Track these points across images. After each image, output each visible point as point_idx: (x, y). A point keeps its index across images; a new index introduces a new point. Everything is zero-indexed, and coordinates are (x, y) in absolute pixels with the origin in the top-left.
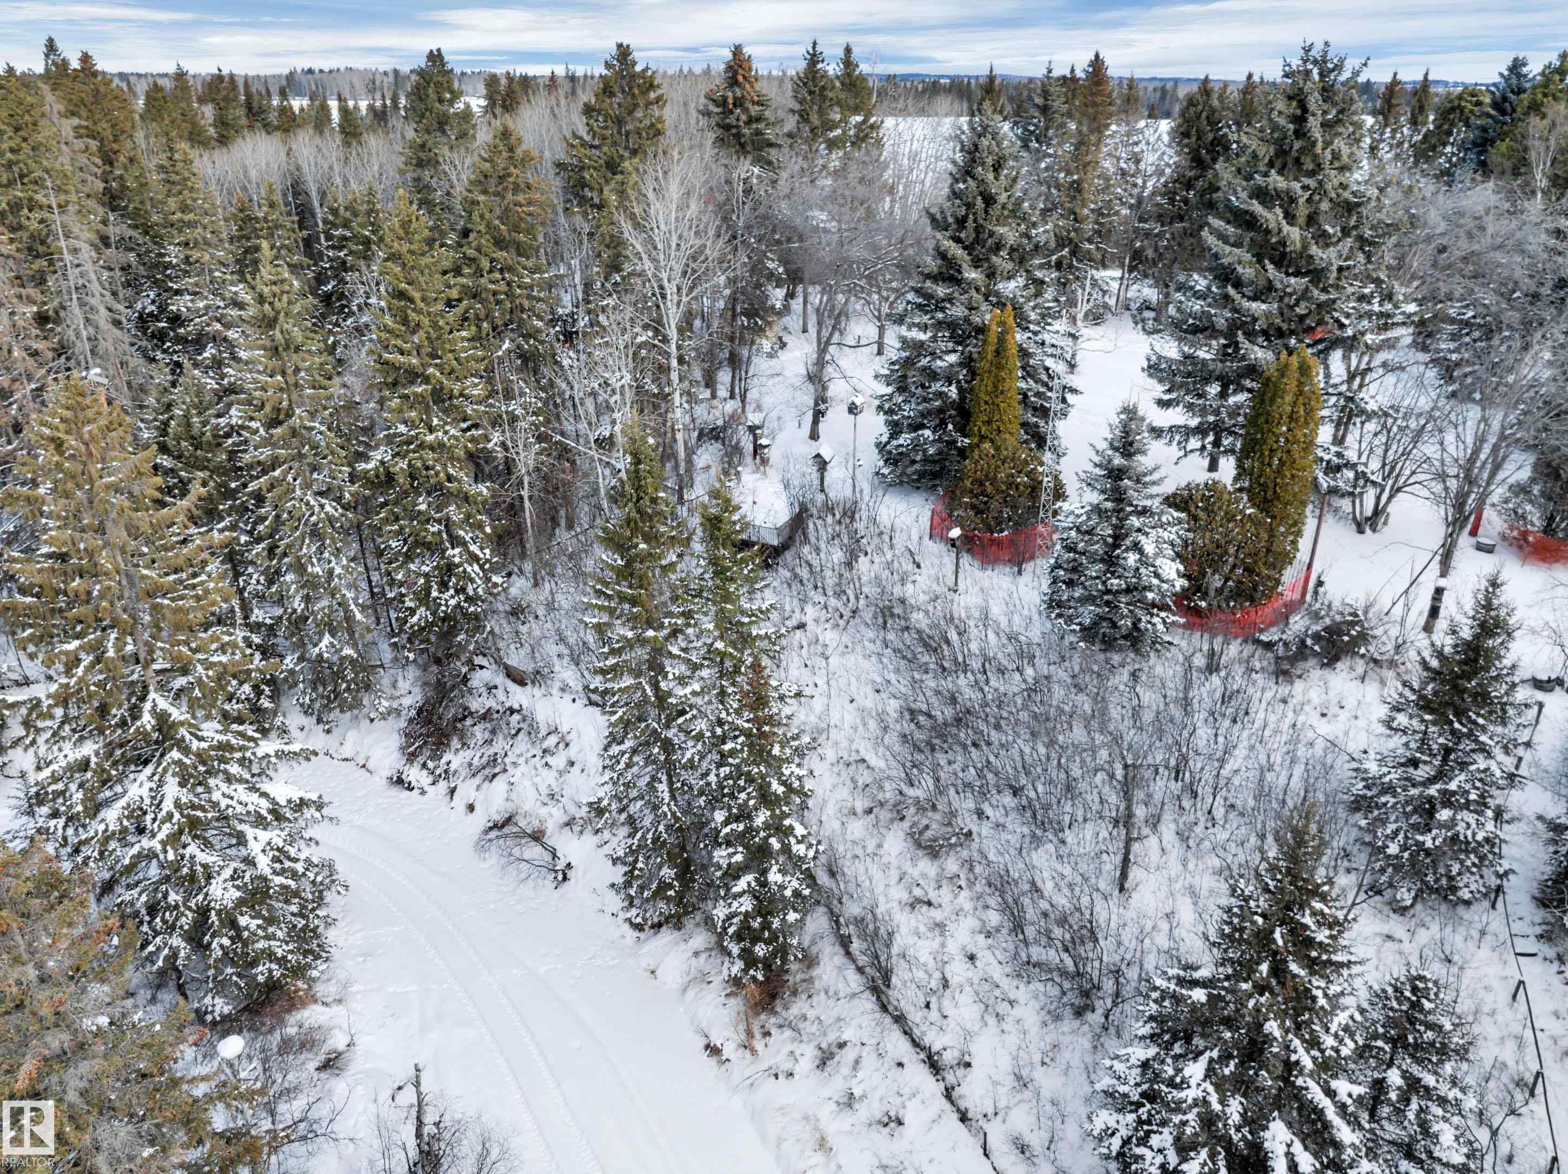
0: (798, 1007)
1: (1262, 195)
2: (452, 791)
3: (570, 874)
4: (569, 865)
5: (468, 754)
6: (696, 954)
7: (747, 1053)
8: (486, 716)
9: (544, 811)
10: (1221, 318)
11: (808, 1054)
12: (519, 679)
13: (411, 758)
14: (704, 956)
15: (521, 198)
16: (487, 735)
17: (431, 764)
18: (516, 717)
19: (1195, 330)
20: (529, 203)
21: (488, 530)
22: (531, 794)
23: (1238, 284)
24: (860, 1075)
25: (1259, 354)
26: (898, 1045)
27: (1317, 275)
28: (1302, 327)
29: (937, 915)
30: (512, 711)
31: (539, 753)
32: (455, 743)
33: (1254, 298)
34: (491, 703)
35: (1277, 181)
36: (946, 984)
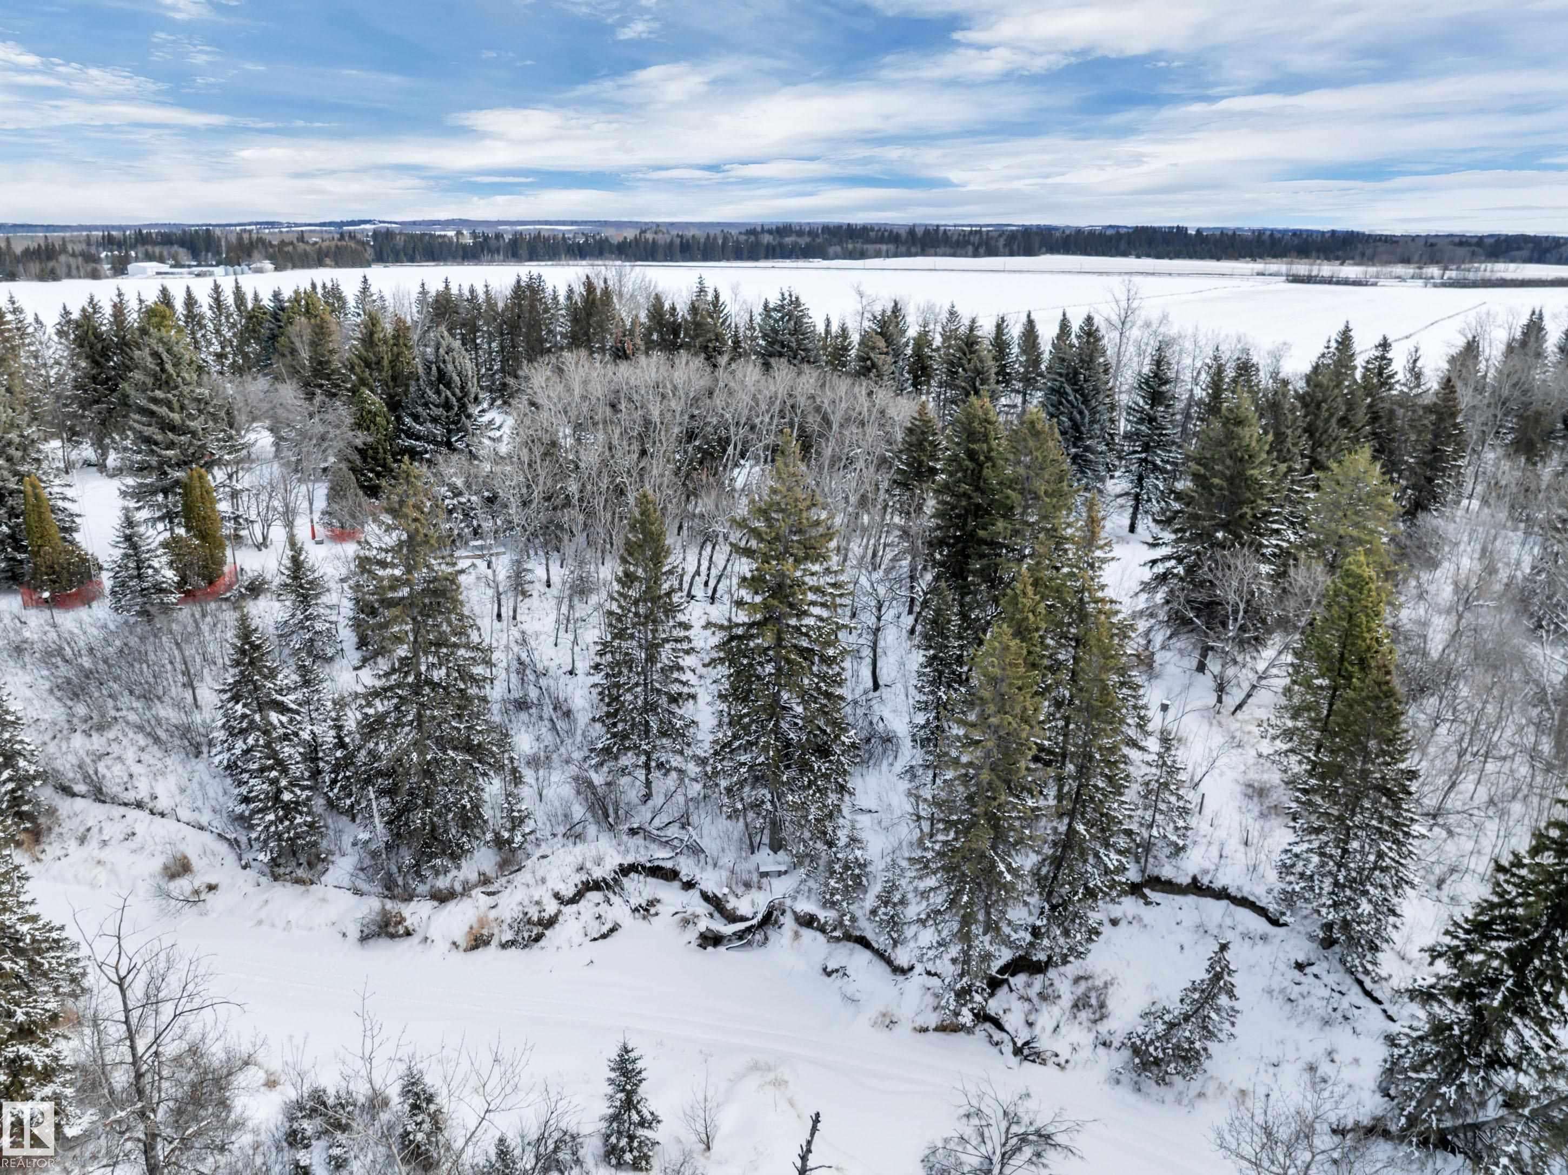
1: (155, 400)
10: (154, 461)
11: (72, 843)
19: (141, 469)
23: (156, 444)
25: (178, 474)
27: (194, 434)
28: (195, 458)
33: (167, 448)
35: (159, 394)
36: (131, 776)
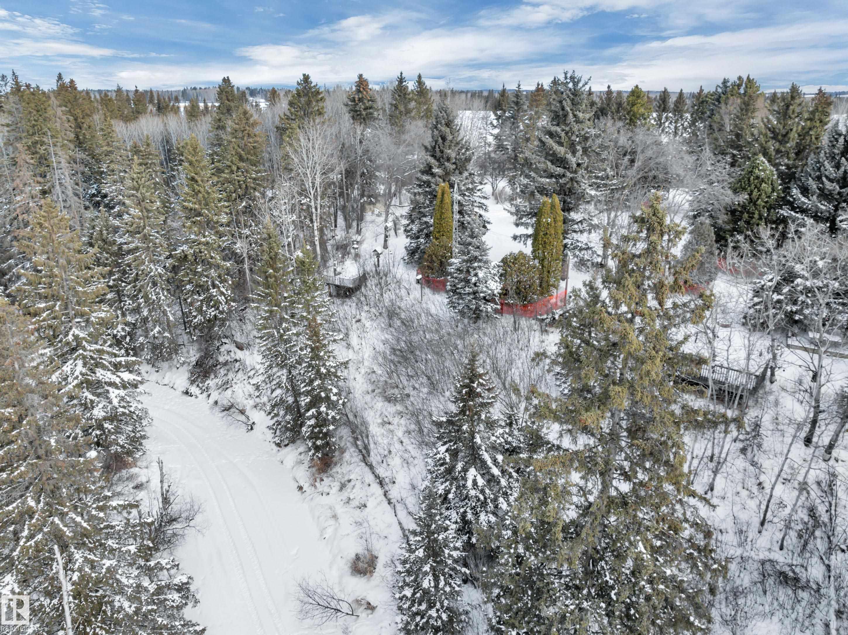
0: (337, 469)
2: (209, 396)
3: (255, 427)
4: (254, 423)
5: (217, 380)
6: (301, 454)
7: (313, 488)
8: (226, 364)
9: (245, 402)
11: (336, 486)
12: (240, 347)
13: (192, 382)
14: (303, 455)
15: (251, 140)
16: (225, 372)
17: (201, 385)
18: (238, 363)
20: (255, 142)
21: (230, 282)
22: (241, 394)
24: (354, 491)
26: (370, 478)
29: (391, 427)
30: (236, 361)
31: (246, 378)
32: (212, 376)
34: (228, 358)
36: (390, 452)
